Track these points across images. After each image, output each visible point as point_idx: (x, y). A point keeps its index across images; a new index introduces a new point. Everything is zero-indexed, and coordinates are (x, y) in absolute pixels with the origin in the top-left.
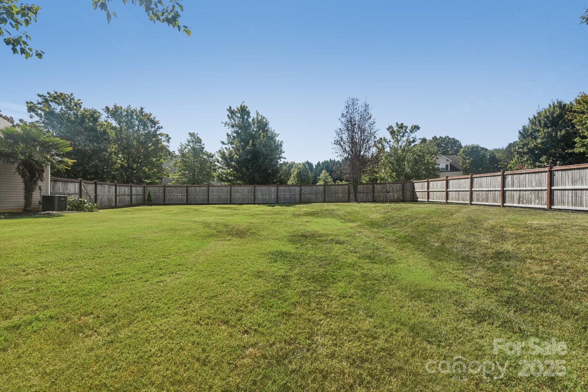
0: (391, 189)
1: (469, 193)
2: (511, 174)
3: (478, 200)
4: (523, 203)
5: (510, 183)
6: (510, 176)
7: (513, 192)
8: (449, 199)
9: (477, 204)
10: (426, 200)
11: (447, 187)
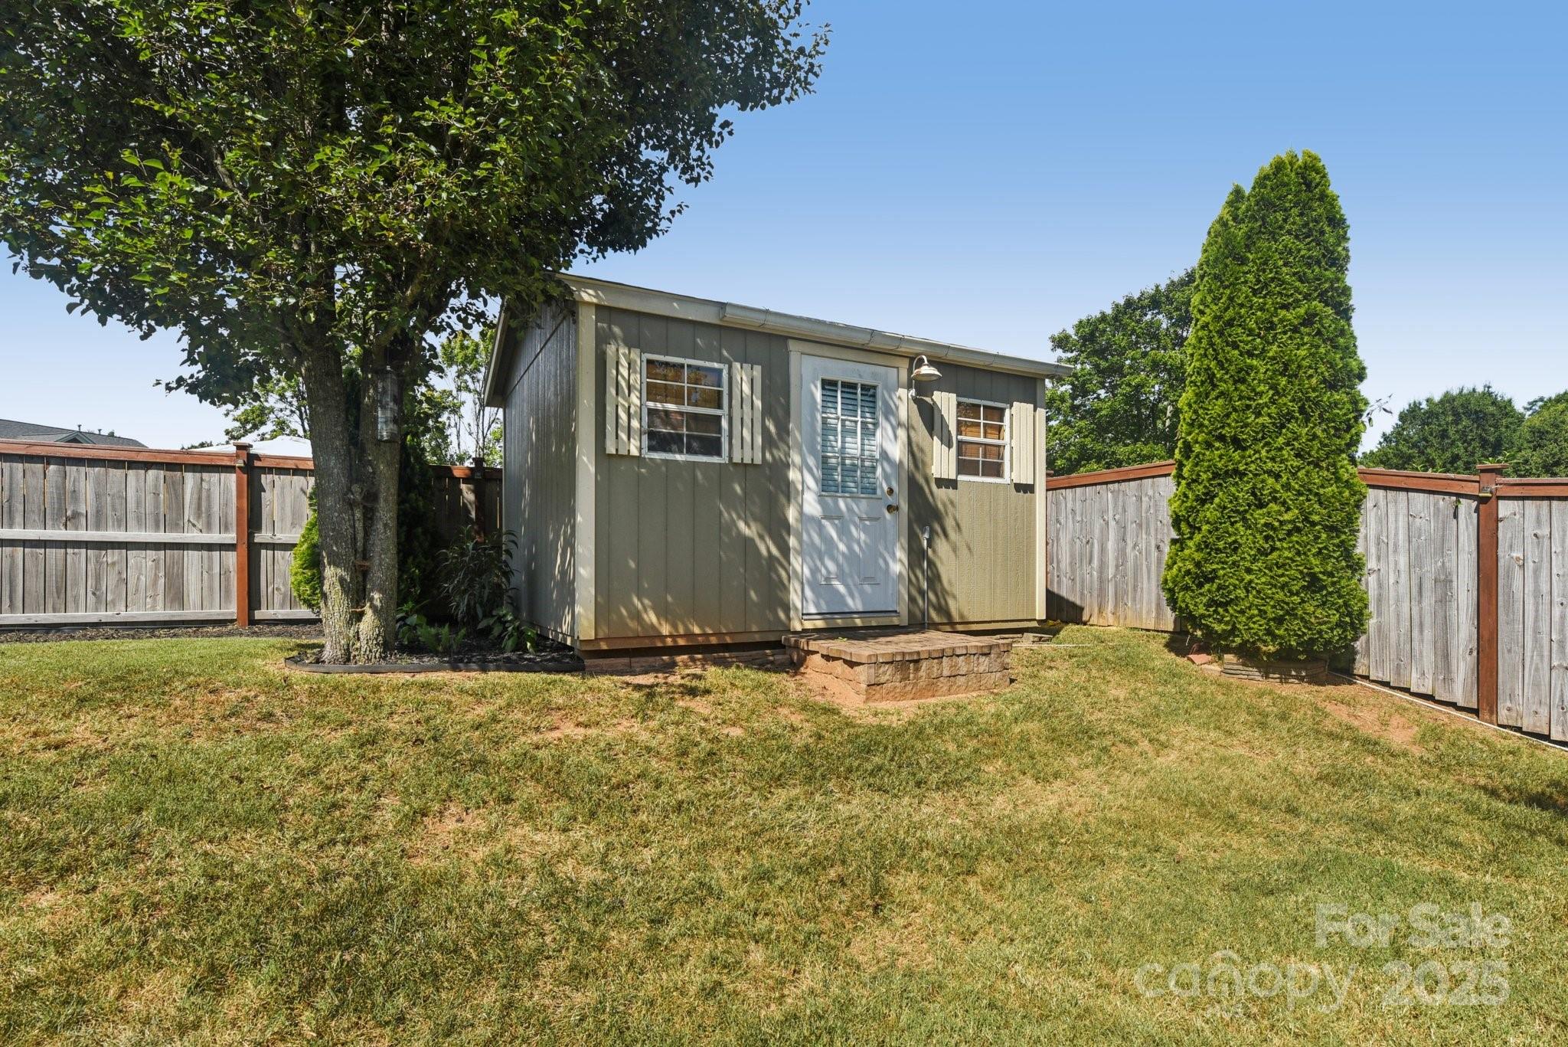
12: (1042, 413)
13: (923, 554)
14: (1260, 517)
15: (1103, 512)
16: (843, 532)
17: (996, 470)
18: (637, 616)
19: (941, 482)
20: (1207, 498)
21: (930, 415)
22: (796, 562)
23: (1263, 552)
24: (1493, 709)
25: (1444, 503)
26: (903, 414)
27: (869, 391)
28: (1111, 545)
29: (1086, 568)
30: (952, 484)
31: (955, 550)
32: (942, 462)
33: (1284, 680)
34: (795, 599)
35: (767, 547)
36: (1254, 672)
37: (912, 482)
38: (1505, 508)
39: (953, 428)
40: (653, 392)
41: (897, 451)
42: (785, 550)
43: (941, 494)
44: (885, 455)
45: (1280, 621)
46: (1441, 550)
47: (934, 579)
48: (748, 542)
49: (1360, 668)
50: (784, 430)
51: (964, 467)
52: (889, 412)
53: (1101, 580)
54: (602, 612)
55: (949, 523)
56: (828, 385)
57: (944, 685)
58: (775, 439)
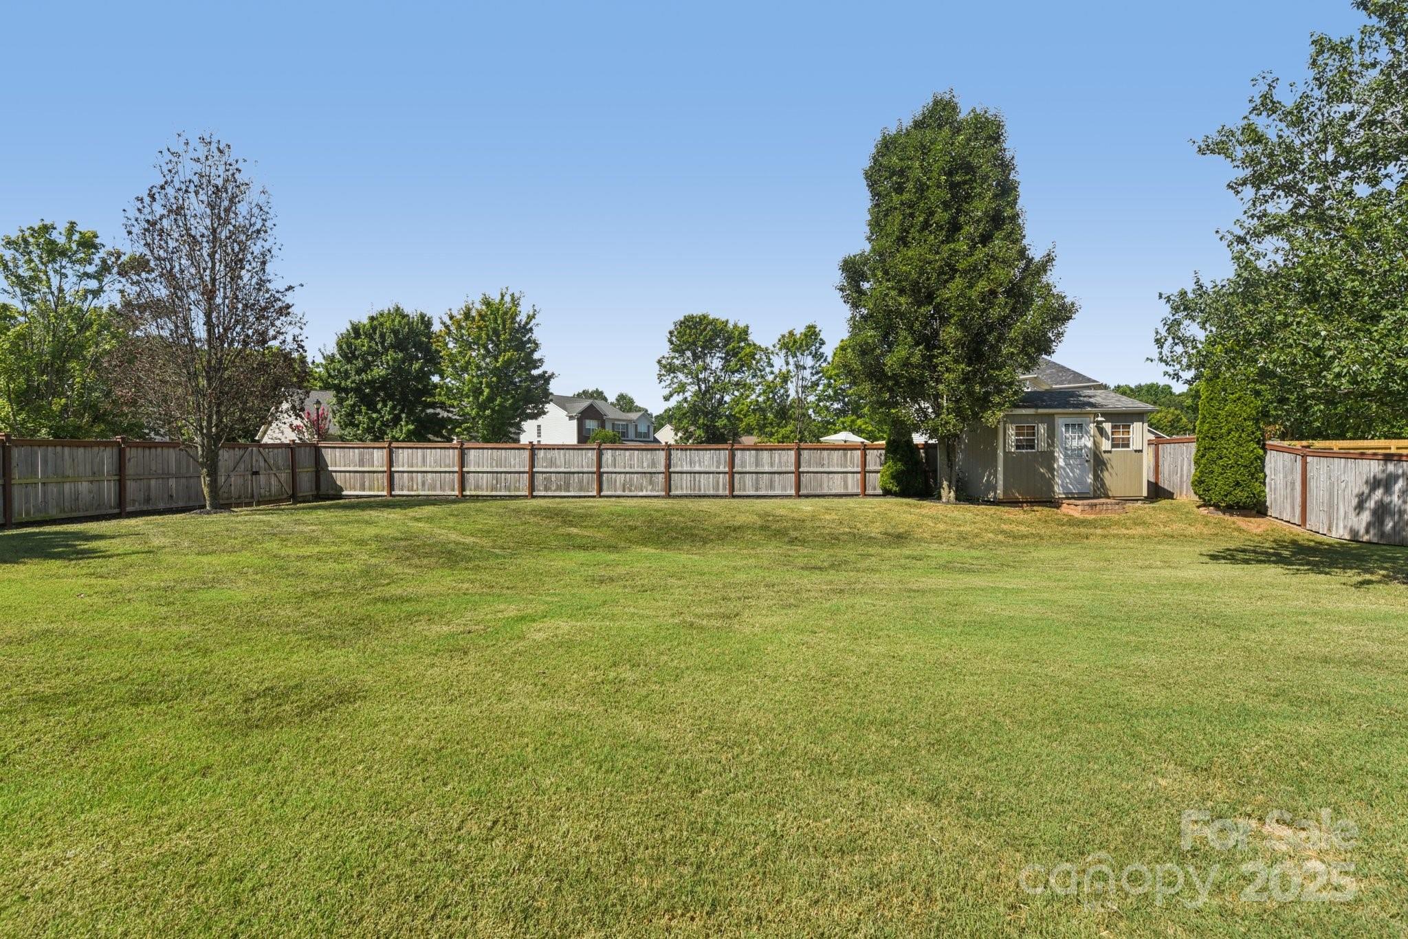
0: (262, 463)
1: (526, 476)
2: (612, 449)
3: (546, 489)
4: (630, 491)
5: (610, 461)
6: (609, 451)
7: (614, 475)
8: (468, 488)
9: (544, 497)
10: (385, 493)
11: (462, 463)
12: (1146, 425)
13: (1099, 476)
14: (1221, 462)
15: (1182, 454)
16: (1072, 471)
17: (1127, 446)
18: (1013, 494)
19: (1105, 452)
20: (1203, 456)
21: (1101, 431)
22: (1057, 479)
23: (1222, 474)
24: (1305, 525)
25: (1293, 456)
26: (1092, 433)
27: (1080, 426)
28: (1185, 468)
29: (1175, 477)
30: (1110, 452)
31: (1111, 474)
32: (1106, 445)
33: (1232, 515)
34: (1056, 488)
35: (1048, 475)
36: (1220, 513)
37: (1095, 454)
38: (1309, 459)
39: (1110, 434)
40: (1017, 434)
41: (1090, 444)
42: (1053, 475)
43: (1105, 456)
44: (1085, 446)
45: (1226, 496)
46: (1292, 473)
47: (1103, 485)
48: (1043, 474)
49: (1269, 514)
50: (1053, 442)
51: (1113, 446)
52: (1087, 432)
53: (1181, 482)
54: (1005, 492)
55: (1109, 466)
56: (1067, 426)
57: (1104, 512)
58: (1051, 444)
